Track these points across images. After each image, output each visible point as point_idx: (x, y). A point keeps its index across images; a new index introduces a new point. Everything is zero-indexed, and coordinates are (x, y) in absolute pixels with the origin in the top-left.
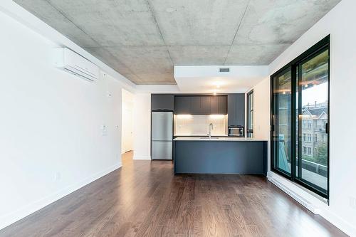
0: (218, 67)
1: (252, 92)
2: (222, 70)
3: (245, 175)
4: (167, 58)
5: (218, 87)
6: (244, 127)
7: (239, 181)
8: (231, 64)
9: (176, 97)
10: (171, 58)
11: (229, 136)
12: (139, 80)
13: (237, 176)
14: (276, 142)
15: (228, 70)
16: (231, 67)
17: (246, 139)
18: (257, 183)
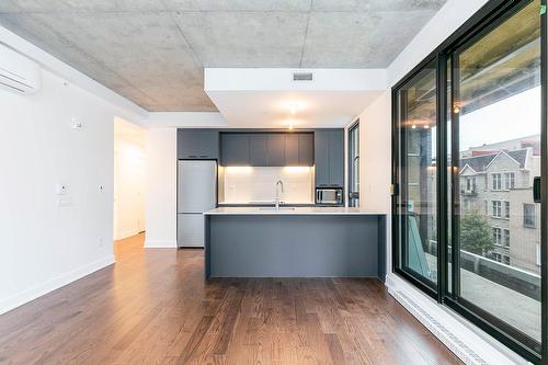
0: (289, 72)
1: (356, 125)
2: (297, 77)
3: (343, 279)
4: (183, 47)
5: (293, 112)
6: (342, 188)
7: (330, 295)
8: (314, 64)
9: (223, 134)
10: (192, 48)
11: (317, 205)
12: (149, 101)
13: (328, 283)
14: (403, 216)
15: (309, 77)
16: (316, 72)
17: (346, 211)
18: (367, 302)
